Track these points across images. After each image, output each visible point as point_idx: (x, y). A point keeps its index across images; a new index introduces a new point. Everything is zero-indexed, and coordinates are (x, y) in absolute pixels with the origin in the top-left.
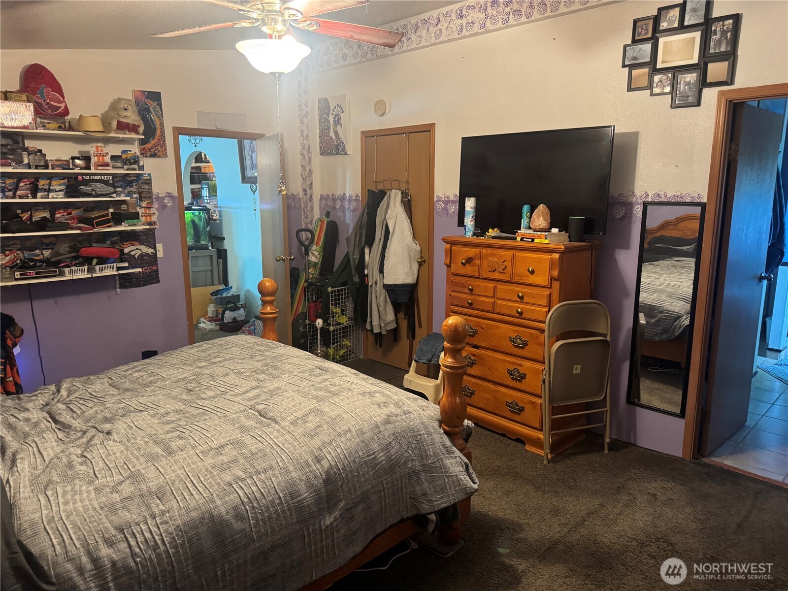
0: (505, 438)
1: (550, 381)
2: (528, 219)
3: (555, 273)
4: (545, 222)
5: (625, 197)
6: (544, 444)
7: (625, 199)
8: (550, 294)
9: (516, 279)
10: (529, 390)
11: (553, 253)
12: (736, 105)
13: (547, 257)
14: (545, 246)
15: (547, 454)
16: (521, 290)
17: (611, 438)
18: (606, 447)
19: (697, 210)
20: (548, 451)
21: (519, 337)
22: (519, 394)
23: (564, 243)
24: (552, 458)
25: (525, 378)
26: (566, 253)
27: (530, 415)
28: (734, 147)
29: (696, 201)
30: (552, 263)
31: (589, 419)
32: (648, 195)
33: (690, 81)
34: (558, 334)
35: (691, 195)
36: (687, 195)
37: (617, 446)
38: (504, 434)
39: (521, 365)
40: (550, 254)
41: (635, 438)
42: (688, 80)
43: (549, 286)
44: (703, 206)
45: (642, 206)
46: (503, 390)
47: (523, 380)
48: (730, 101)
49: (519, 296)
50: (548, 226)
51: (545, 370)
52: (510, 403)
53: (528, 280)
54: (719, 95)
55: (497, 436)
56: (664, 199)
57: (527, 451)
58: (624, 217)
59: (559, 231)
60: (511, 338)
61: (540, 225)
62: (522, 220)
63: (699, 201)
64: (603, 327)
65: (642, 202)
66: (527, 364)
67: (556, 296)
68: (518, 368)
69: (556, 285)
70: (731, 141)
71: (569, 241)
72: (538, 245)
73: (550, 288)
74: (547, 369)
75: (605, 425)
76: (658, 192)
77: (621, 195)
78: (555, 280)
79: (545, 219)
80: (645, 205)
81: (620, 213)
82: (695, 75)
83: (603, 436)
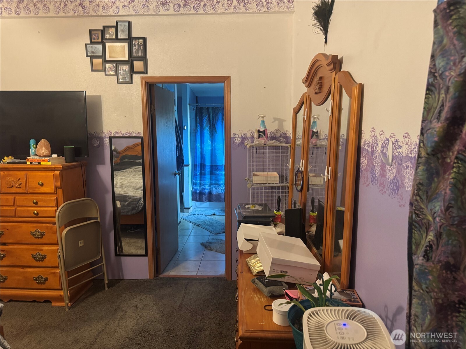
0: (36, 303)
1: (63, 255)
2: (35, 149)
3: (59, 184)
4: (46, 151)
5: (98, 134)
6: (65, 298)
7: (98, 135)
8: (57, 198)
9: (31, 191)
10: (50, 265)
11: (55, 170)
12: (150, 85)
13: (51, 174)
14: (49, 166)
15: (67, 304)
16: (35, 198)
17: (108, 280)
18: (106, 286)
19: (139, 141)
20: (67, 302)
21: (38, 231)
22: (43, 270)
23: (62, 164)
24: (71, 305)
25: (46, 258)
26: (63, 170)
27: (53, 282)
28: (152, 107)
29: (138, 136)
30: (55, 177)
31: (94, 272)
32: (111, 133)
33: (125, 70)
34: (65, 223)
35: (135, 133)
36: (133, 132)
37: (113, 283)
38: (34, 300)
39: (42, 250)
40: (53, 171)
41: (123, 276)
42: (124, 68)
43: (55, 193)
44: (142, 138)
45: (109, 139)
46: (30, 270)
47: (45, 259)
48: (147, 83)
49: (34, 203)
50: (50, 153)
51: (59, 249)
52: (37, 278)
53: (40, 191)
54: (141, 79)
55: (29, 304)
56: (120, 135)
57: (53, 306)
58: (98, 146)
59: (58, 156)
60: (32, 232)
61: (43, 153)
62: (31, 150)
63: (139, 136)
64: (95, 213)
65: (109, 137)
66: (46, 248)
67: (61, 199)
68: (40, 252)
69: (60, 192)
70: (151, 104)
71: (66, 162)
72: (44, 166)
73: (56, 194)
74: (61, 248)
75: (104, 273)
76: (117, 131)
77: (95, 133)
78: (59, 188)
79: (46, 149)
80: (111, 139)
81: (96, 143)
82: (127, 66)
83: (103, 280)
